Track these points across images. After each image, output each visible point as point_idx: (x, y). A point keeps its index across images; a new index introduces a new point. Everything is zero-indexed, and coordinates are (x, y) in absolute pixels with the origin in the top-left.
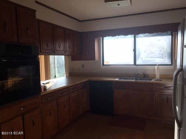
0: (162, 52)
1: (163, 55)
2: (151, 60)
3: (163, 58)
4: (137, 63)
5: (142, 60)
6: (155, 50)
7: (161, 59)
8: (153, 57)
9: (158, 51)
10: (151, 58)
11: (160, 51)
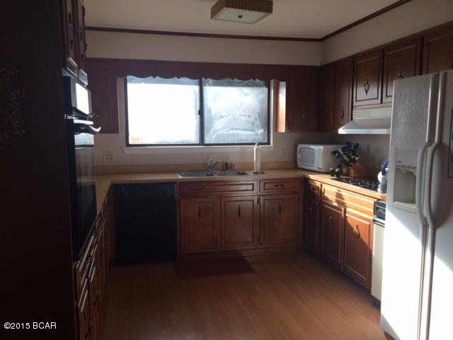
0: (252, 119)
1: (253, 124)
2: (234, 135)
3: (254, 131)
4: (207, 140)
5: (216, 134)
6: (240, 115)
7: (250, 133)
8: (237, 129)
9: (245, 115)
10: (232, 129)
11: (249, 116)
